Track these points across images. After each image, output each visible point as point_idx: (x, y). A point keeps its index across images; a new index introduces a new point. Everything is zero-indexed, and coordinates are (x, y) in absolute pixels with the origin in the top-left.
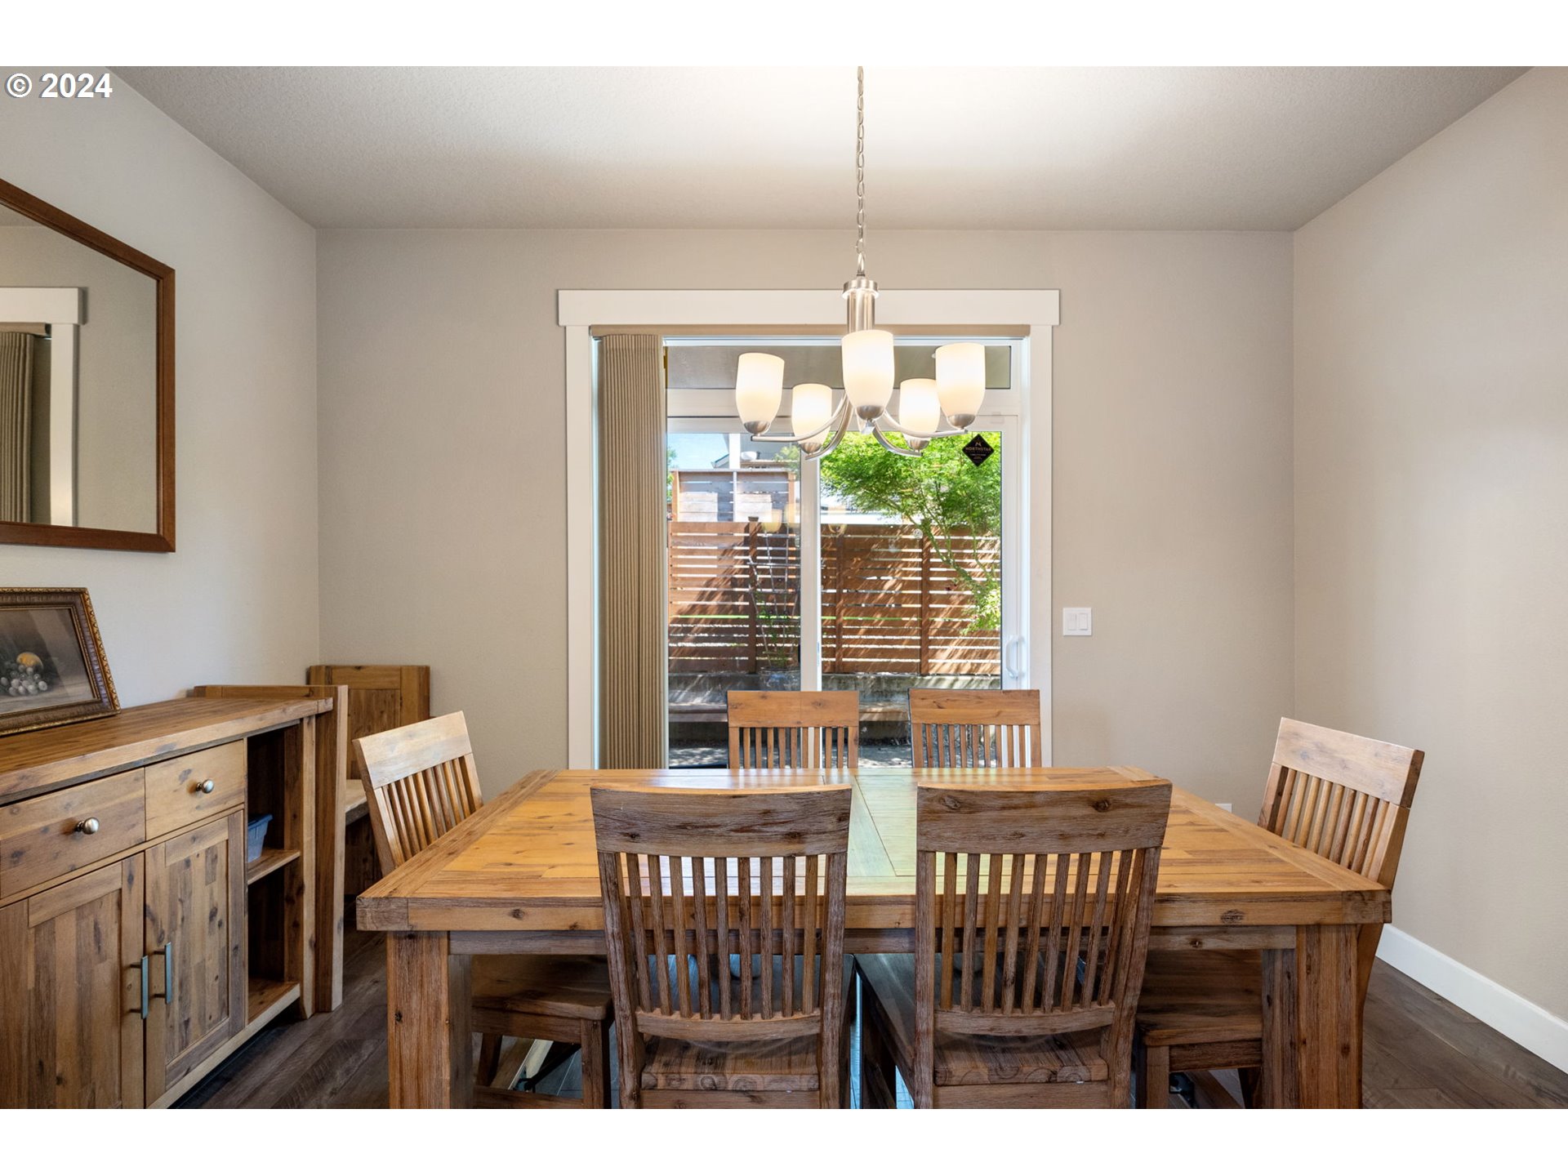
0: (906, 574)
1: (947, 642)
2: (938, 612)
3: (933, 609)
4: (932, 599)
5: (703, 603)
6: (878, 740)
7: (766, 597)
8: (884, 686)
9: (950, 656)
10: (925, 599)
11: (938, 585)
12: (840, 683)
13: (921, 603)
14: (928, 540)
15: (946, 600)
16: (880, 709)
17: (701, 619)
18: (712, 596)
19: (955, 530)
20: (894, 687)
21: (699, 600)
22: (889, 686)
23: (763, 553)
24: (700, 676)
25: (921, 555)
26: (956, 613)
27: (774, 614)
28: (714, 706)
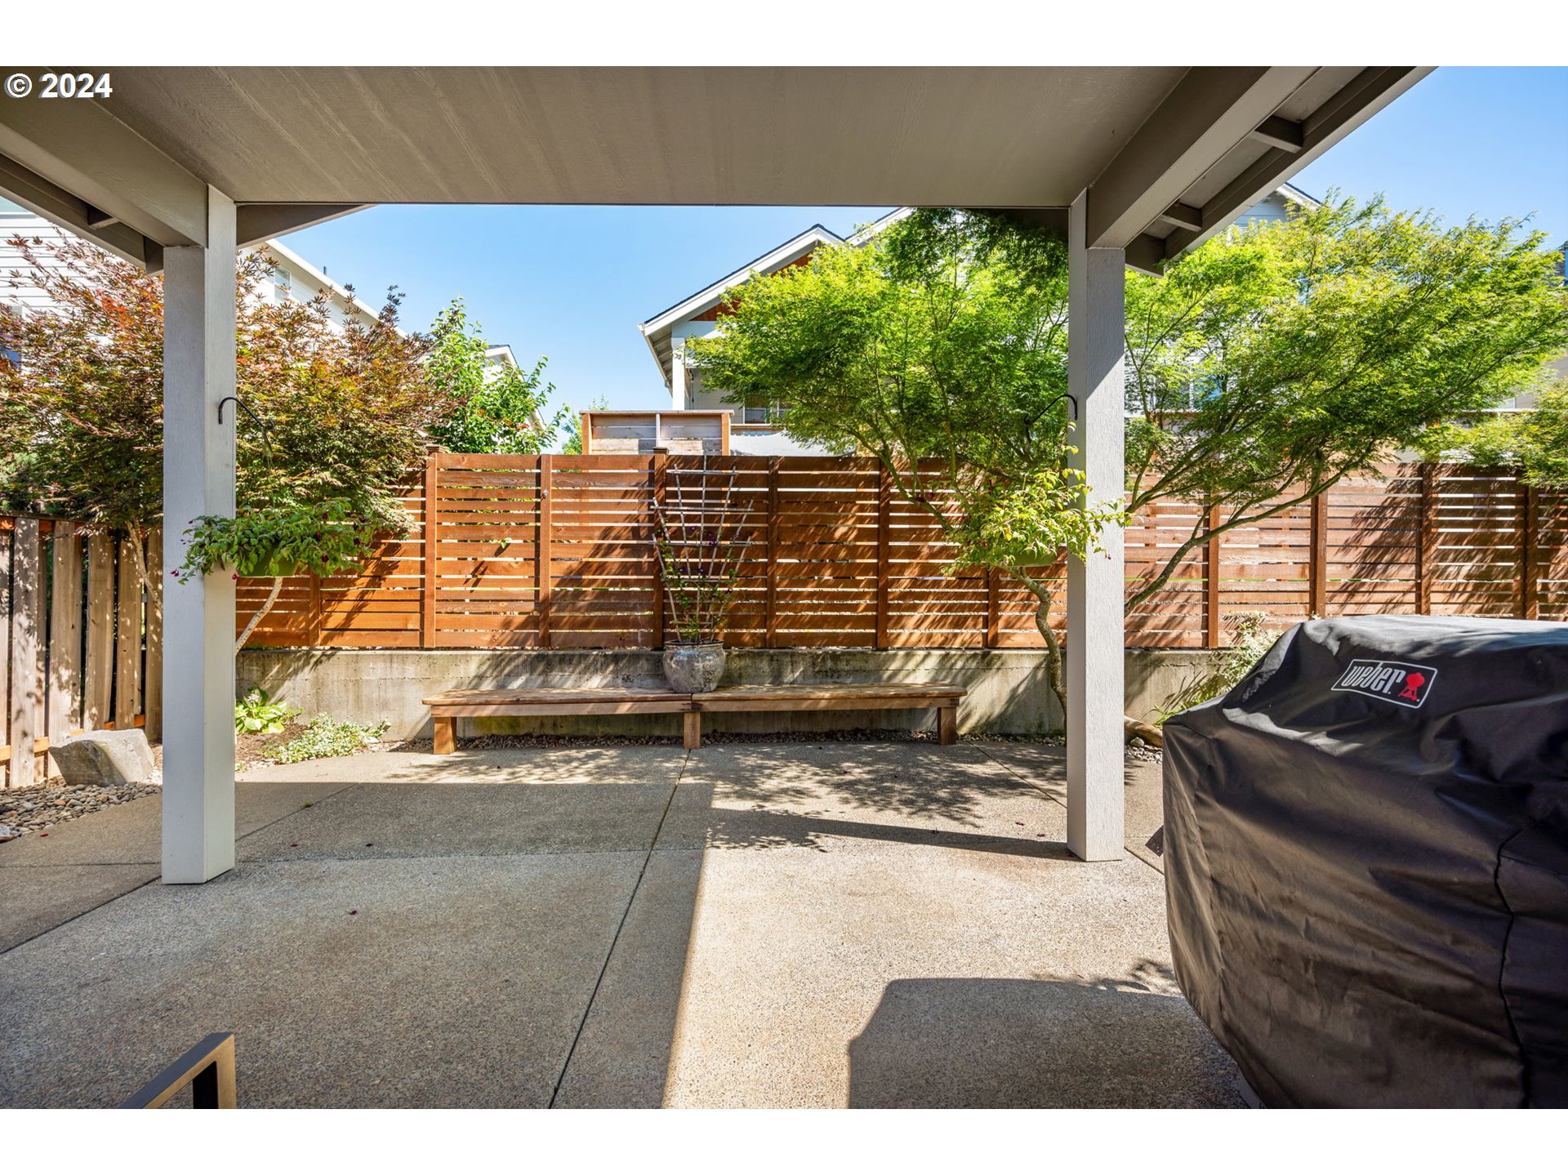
0: (861, 520)
1: (914, 608)
2: (902, 568)
3: (894, 565)
4: (893, 552)
5: (597, 559)
6: (820, 734)
7: (678, 550)
8: (829, 664)
9: (917, 626)
10: (883, 552)
11: (901, 535)
12: (772, 660)
13: (877, 557)
14: (889, 476)
15: (913, 553)
16: (827, 695)
17: (596, 580)
18: (610, 550)
19: (924, 464)
20: (842, 666)
21: (593, 555)
22: (835, 664)
23: (674, 495)
24: (595, 653)
25: (877, 496)
26: (926, 569)
27: (685, 573)
28: (611, 692)
